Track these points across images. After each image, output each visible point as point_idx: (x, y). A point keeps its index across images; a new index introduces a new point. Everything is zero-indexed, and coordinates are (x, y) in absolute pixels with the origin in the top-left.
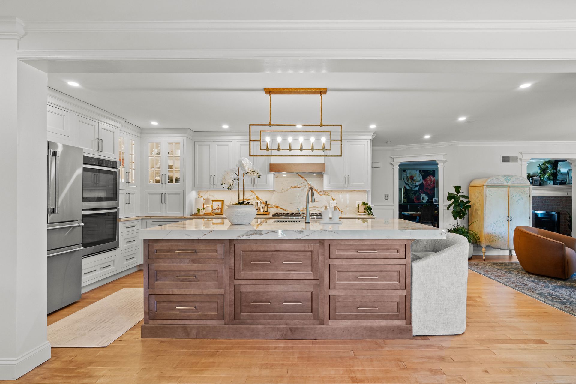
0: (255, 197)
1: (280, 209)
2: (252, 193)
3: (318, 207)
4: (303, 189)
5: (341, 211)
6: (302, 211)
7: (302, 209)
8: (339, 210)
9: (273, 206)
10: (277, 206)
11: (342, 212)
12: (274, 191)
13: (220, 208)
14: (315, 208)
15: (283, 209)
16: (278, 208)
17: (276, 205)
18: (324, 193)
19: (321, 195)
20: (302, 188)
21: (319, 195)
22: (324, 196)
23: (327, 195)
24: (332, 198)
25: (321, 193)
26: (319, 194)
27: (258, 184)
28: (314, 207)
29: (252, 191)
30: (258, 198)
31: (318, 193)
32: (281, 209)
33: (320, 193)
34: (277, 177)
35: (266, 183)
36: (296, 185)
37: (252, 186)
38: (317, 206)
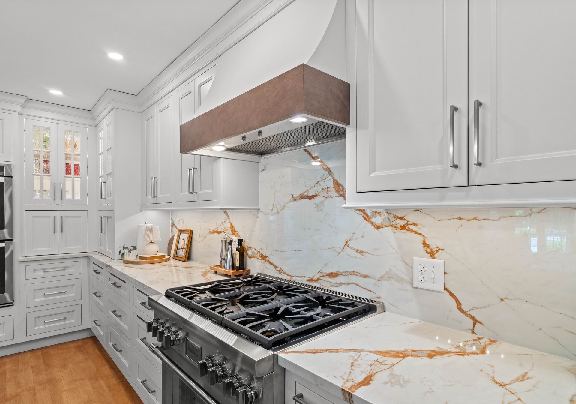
0: (229, 225)
1: (267, 264)
2: (224, 216)
3: (366, 276)
4: (322, 203)
5: (473, 318)
6: (318, 280)
7: (318, 276)
8: (462, 311)
9: (256, 251)
10: (264, 255)
11: (475, 321)
12: (259, 210)
13: (185, 247)
14: (354, 279)
15: (275, 267)
16: (266, 261)
17: (262, 252)
18: (391, 218)
19: (378, 227)
20: (317, 200)
21: (369, 225)
22: (387, 231)
23: (403, 227)
24: (424, 244)
25: (378, 220)
26: (372, 223)
28: (354, 273)
29: (224, 210)
30: (233, 231)
31: (367, 218)
32: (271, 264)
33: (373, 220)
34: (264, 170)
36: (303, 190)
38: (364, 273)
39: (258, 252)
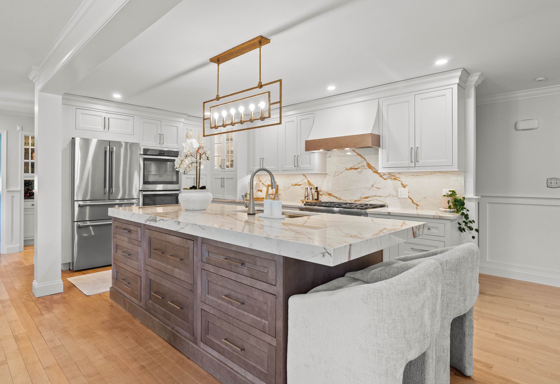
0: (306, 181)
1: (332, 197)
2: (303, 177)
3: (381, 197)
4: (361, 171)
6: (359, 200)
7: (359, 199)
8: (414, 203)
9: (325, 192)
10: (330, 193)
11: (417, 205)
12: (327, 174)
13: (274, 194)
14: (376, 198)
15: (337, 198)
16: (331, 195)
17: (328, 192)
18: (390, 176)
19: (385, 179)
20: (359, 170)
21: (382, 178)
22: (389, 180)
23: (394, 179)
24: (402, 184)
25: (385, 177)
26: (383, 178)
27: (301, 166)
28: (376, 196)
29: (304, 175)
30: (310, 184)
31: (381, 176)
32: (334, 197)
33: (383, 177)
34: (330, 157)
35: (310, 165)
36: (352, 166)
37: (295, 168)
38: (380, 195)
39: (326, 192)
